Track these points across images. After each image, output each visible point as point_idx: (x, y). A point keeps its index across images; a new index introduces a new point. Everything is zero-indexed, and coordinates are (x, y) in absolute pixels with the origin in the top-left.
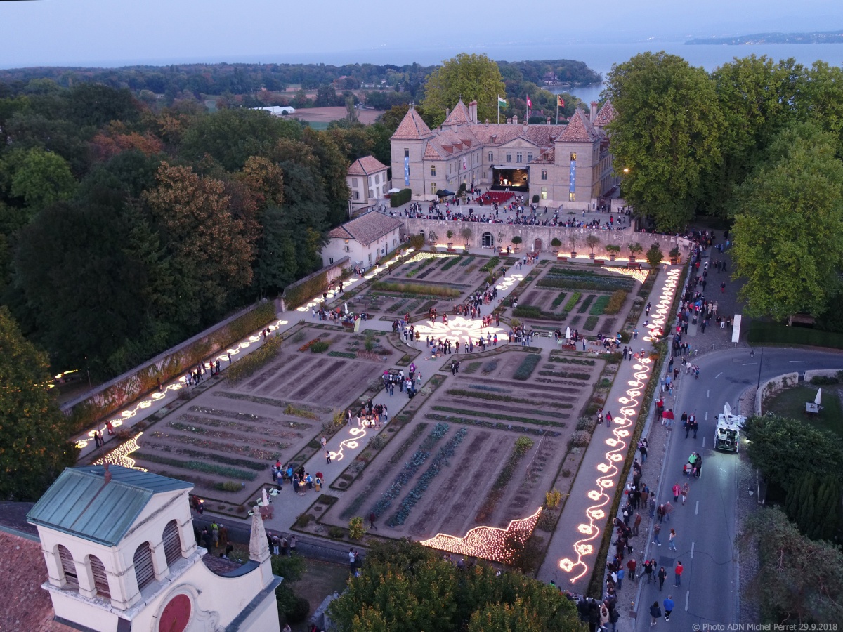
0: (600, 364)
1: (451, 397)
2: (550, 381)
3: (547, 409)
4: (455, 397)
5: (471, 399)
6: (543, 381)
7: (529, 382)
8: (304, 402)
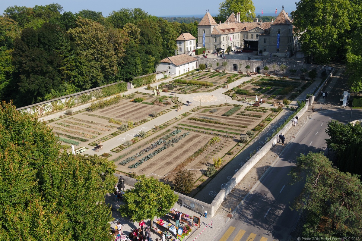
0: (269, 112)
1: (189, 121)
2: (241, 117)
3: (234, 128)
4: (191, 121)
5: (199, 122)
6: (238, 117)
7: (230, 117)
8: (120, 119)
